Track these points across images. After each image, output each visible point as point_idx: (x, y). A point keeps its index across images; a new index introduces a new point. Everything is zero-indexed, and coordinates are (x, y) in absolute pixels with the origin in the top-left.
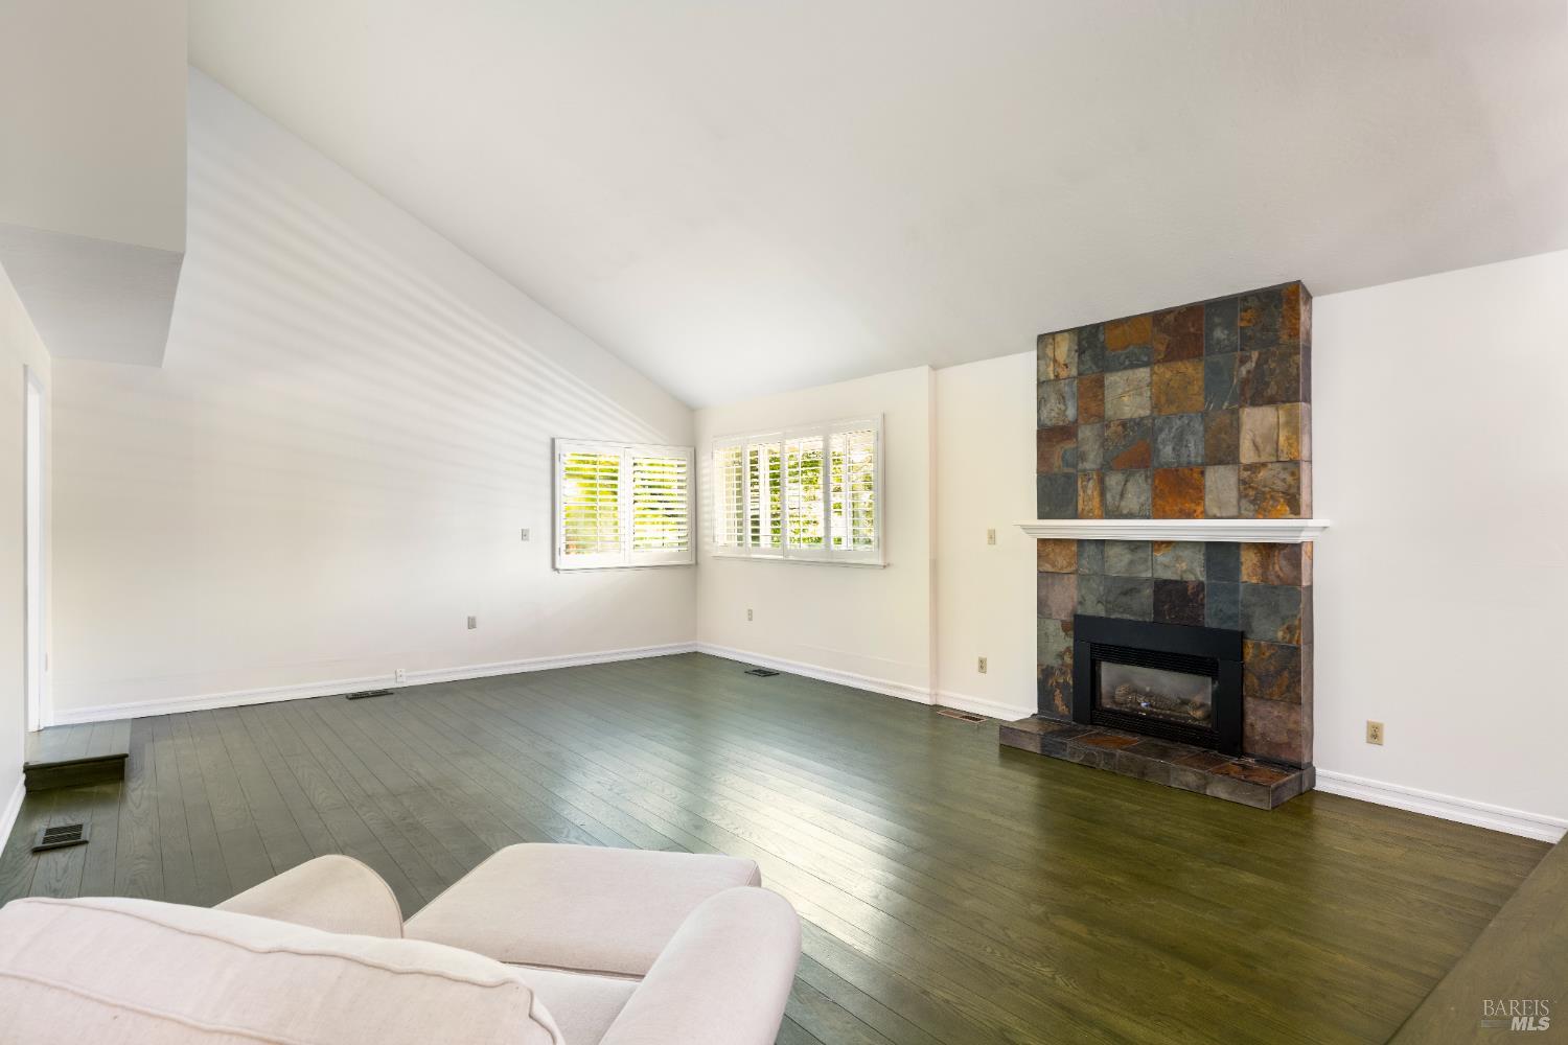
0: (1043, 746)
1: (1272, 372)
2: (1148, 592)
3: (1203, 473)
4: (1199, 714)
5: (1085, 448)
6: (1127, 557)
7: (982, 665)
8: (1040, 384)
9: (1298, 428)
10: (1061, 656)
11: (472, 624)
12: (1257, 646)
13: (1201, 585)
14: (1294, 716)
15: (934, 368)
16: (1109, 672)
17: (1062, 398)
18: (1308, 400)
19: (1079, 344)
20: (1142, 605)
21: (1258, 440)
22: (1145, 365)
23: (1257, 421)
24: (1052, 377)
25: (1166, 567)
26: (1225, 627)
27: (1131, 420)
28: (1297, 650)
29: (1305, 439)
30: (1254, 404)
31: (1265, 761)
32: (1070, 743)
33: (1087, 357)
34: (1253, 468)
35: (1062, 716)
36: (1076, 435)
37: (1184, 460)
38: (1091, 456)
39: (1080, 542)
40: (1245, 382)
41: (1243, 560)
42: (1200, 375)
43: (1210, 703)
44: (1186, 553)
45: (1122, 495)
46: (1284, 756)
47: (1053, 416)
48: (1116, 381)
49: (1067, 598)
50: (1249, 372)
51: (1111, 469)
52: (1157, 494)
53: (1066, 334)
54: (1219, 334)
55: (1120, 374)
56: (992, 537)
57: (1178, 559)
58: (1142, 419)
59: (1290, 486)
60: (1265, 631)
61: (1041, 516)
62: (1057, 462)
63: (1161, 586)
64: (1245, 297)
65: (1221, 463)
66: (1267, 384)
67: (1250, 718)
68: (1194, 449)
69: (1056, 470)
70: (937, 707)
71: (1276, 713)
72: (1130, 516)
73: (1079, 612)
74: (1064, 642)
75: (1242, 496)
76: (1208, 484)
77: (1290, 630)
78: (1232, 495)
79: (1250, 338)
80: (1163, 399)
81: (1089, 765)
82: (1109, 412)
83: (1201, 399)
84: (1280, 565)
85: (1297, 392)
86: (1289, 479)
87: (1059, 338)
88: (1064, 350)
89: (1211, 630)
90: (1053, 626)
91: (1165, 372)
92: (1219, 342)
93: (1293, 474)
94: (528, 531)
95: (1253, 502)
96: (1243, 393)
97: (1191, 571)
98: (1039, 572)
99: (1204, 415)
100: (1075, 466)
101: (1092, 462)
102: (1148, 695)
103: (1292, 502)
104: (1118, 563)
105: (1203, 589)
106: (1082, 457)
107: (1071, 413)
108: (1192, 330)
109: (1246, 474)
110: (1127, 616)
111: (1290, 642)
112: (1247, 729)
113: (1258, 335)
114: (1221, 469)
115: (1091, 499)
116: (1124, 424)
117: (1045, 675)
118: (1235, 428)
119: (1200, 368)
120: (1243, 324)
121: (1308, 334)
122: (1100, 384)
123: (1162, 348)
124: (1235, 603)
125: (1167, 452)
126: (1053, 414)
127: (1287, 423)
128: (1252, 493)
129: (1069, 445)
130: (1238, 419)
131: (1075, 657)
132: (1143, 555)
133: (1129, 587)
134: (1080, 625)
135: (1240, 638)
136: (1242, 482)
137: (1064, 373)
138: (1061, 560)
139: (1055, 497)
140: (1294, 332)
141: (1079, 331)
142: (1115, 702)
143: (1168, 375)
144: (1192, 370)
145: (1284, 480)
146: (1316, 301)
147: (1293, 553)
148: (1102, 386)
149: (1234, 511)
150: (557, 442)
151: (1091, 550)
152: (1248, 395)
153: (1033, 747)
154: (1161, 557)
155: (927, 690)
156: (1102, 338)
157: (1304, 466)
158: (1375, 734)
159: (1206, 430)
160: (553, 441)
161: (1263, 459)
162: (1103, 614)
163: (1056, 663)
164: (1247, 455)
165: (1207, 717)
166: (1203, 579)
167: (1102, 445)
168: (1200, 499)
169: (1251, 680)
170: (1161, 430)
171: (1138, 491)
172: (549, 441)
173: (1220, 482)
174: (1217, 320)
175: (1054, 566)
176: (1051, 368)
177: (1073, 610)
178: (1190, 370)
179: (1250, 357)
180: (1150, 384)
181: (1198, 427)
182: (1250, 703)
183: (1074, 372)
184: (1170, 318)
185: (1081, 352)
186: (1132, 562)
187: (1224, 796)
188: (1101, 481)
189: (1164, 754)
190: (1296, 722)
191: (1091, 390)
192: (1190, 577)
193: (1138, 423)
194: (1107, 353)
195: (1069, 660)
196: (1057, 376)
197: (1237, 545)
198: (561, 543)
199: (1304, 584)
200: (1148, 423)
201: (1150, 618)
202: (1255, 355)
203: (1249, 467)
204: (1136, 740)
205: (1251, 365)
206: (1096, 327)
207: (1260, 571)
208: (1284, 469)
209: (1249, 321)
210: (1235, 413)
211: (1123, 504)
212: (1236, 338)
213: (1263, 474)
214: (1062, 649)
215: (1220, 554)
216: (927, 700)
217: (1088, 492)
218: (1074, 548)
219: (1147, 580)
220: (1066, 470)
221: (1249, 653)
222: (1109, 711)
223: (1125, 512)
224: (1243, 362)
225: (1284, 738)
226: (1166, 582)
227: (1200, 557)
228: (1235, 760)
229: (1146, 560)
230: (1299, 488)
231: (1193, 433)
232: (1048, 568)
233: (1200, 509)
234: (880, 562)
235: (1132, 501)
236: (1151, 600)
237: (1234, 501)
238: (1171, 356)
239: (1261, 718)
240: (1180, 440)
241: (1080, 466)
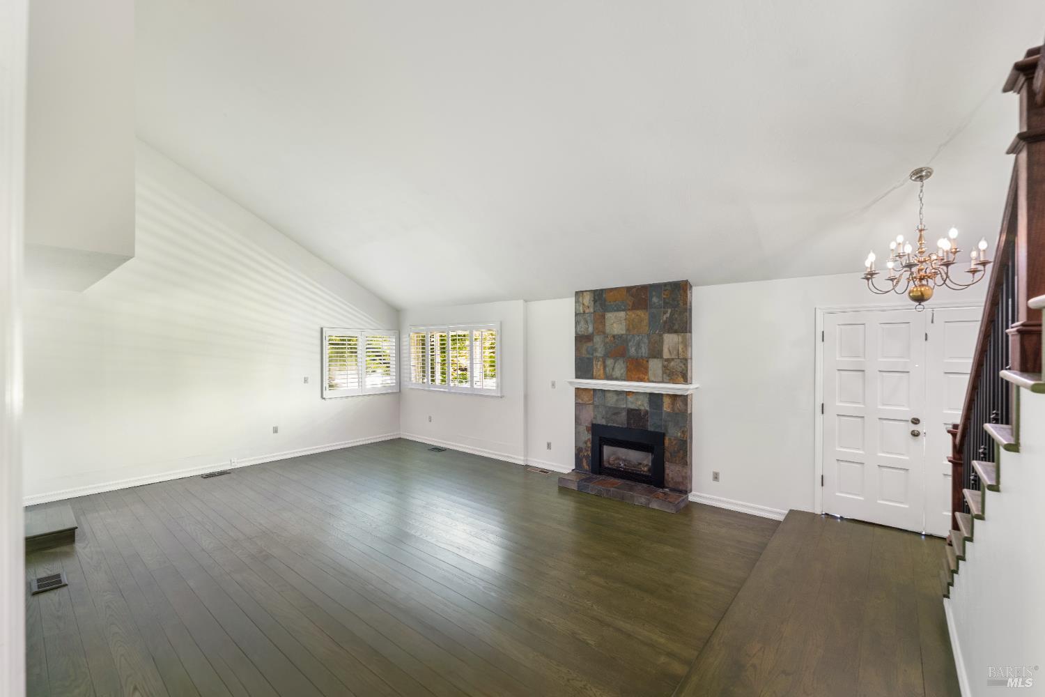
0: (579, 487)
1: (676, 319)
2: (624, 414)
3: (647, 361)
4: (646, 469)
5: (597, 346)
6: (615, 398)
7: (549, 446)
8: (576, 315)
9: (687, 344)
10: (586, 443)
11: (276, 430)
12: (670, 439)
13: (647, 412)
14: (685, 470)
15: (526, 301)
16: (607, 450)
17: (586, 322)
18: (690, 332)
19: (594, 298)
20: (621, 422)
21: (671, 348)
22: (623, 310)
23: (670, 340)
24: (582, 311)
25: (632, 403)
26: (657, 430)
27: (617, 335)
28: (686, 441)
29: (689, 349)
30: (669, 332)
31: (673, 490)
32: (591, 485)
33: (598, 304)
34: (669, 360)
35: (587, 471)
36: (593, 340)
37: (640, 355)
38: (600, 350)
39: (594, 390)
40: (665, 322)
41: (664, 401)
42: (647, 317)
43: (650, 464)
44: (641, 397)
45: (613, 369)
46: (681, 488)
47: (582, 331)
48: (611, 317)
49: (589, 415)
50: (667, 318)
51: (608, 357)
52: (628, 370)
53: (588, 293)
54: (655, 300)
55: (612, 313)
56: (553, 385)
57: (637, 399)
58: (622, 335)
59: (683, 370)
60: (673, 433)
61: (577, 377)
62: (584, 351)
63: (630, 412)
64: (665, 284)
65: (655, 357)
66: (674, 324)
67: (667, 471)
68: (644, 351)
69: (584, 356)
70: (527, 466)
71: (677, 469)
72: (616, 379)
73: (594, 422)
74: (587, 436)
75: (664, 373)
76: (650, 366)
77: (683, 432)
78: (660, 372)
79: (667, 303)
80: (631, 326)
81: (599, 495)
82: (608, 330)
83: (647, 328)
84: (679, 404)
85: (686, 328)
86: (683, 366)
87: (585, 294)
88: (587, 299)
89: (651, 432)
90: (583, 429)
91: (632, 314)
92: (655, 303)
93: (684, 364)
94: (307, 378)
95: (669, 375)
96: (664, 327)
97: (643, 405)
98: (576, 403)
99: (648, 335)
100: (592, 354)
101: (600, 353)
102: (624, 460)
103: (684, 377)
104: (611, 401)
105: (648, 414)
106: (595, 350)
107: (591, 329)
108: (643, 297)
109: (666, 363)
110: (615, 425)
111: (683, 437)
112: (666, 476)
113: (671, 302)
114: (655, 360)
115: (600, 370)
116: (614, 336)
117: (579, 451)
118: (661, 342)
119: (647, 314)
120: (665, 296)
121: (691, 303)
122: (603, 317)
123: (631, 304)
124: (661, 420)
125: (632, 351)
126: (582, 329)
127: (682, 342)
128: (668, 371)
129: (590, 344)
130: (662, 338)
131: (593, 443)
132: (623, 397)
133: (616, 412)
134: (595, 429)
135: (663, 436)
136: (665, 367)
137: (587, 311)
138: (586, 398)
139: (583, 368)
140: (685, 303)
141: (594, 292)
142: (610, 464)
143: (633, 315)
144: (644, 315)
145: (681, 367)
146: (694, 288)
147: (684, 399)
148: (604, 318)
149: (661, 380)
150: (324, 330)
151: (599, 394)
152: (667, 327)
153: (574, 487)
154: (630, 398)
155: (522, 458)
156: (604, 296)
157: (689, 361)
158: (716, 477)
159: (649, 343)
160: (322, 329)
161: (673, 357)
162: (604, 423)
163: (583, 446)
164: (666, 355)
165: (649, 470)
166: (648, 409)
167: (604, 346)
168: (646, 373)
169: (667, 454)
170: (630, 341)
171: (620, 368)
172: (319, 330)
173: (655, 366)
174: (654, 293)
175: (582, 400)
176: (581, 308)
177: (592, 421)
178: (643, 315)
179: (667, 312)
180: (626, 319)
181: (646, 340)
182: (667, 465)
183: (592, 310)
184: (634, 290)
185: (595, 301)
186: (617, 400)
187: (657, 508)
188: (604, 362)
189: (631, 489)
190: (686, 473)
191: (600, 320)
192: (642, 408)
193: (621, 336)
194: (607, 303)
195: (589, 445)
196: (584, 312)
197: (662, 395)
198: (326, 384)
199: (689, 412)
200: (624, 336)
201: (626, 426)
202: (669, 311)
203: (667, 360)
204: (619, 481)
205: (668, 315)
206: (602, 290)
207: (671, 406)
208: (681, 362)
209: (667, 295)
210: (661, 336)
211: (614, 373)
212: (662, 302)
213: (672, 364)
214: (586, 439)
215: (655, 398)
216: (522, 463)
217: (598, 367)
218: (592, 392)
219: (624, 408)
220: (588, 356)
221: (667, 442)
222: (608, 468)
223: (614, 377)
224: (665, 313)
225: (681, 480)
226: (632, 410)
227: (647, 399)
228: (661, 490)
229: (623, 399)
230: (687, 371)
231: (645, 343)
232: (580, 401)
233: (646, 377)
234: (499, 395)
235: (617, 373)
236: (626, 418)
237: (661, 375)
238: (635, 307)
239: (671, 471)
240: (638, 346)
241: (595, 355)
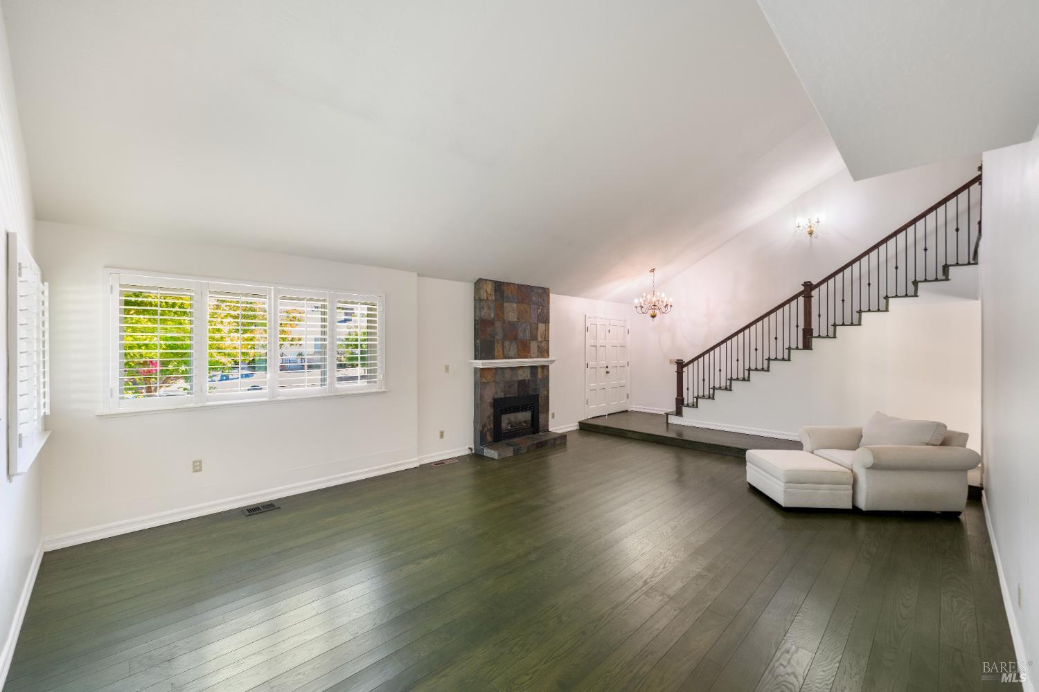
1: (544, 313)
2: (516, 385)
3: (529, 343)
4: (527, 423)
5: (497, 330)
6: (510, 373)
7: (442, 434)
8: (480, 300)
9: (548, 330)
10: (489, 417)
12: (542, 397)
13: (529, 380)
14: (547, 416)
15: (420, 276)
16: (503, 419)
17: (489, 308)
19: (495, 288)
20: (514, 392)
21: (541, 334)
22: (515, 302)
23: (541, 328)
24: (485, 298)
25: (521, 375)
26: (535, 393)
27: (511, 322)
30: (540, 322)
31: (543, 431)
33: (497, 294)
34: (541, 342)
35: (490, 442)
36: (493, 325)
37: (525, 338)
39: (496, 369)
40: (539, 316)
41: (538, 371)
43: (532, 419)
44: (526, 370)
45: (509, 349)
48: (508, 306)
49: (490, 393)
50: (540, 312)
51: (506, 339)
52: (518, 350)
53: (491, 283)
55: (508, 303)
56: (447, 369)
57: (524, 372)
58: (514, 322)
59: (547, 349)
60: (542, 393)
61: (476, 358)
62: (488, 335)
63: (519, 383)
65: (534, 340)
66: (542, 317)
67: (539, 420)
68: (527, 335)
69: (487, 339)
72: (511, 358)
73: (496, 397)
74: (489, 411)
75: (538, 351)
76: (531, 347)
77: (548, 390)
78: (536, 350)
80: (520, 315)
82: (505, 317)
83: (529, 318)
84: (544, 371)
85: (548, 320)
86: (546, 347)
87: (488, 283)
88: (489, 288)
89: (533, 395)
90: (486, 405)
91: (521, 307)
92: (533, 301)
93: (547, 345)
95: (539, 353)
97: (527, 376)
98: (481, 383)
99: (530, 324)
100: (494, 337)
101: (499, 336)
102: (513, 423)
103: (547, 353)
104: (508, 374)
105: (530, 382)
106: (496, 334)
107: (492, 315)
108: (527, 294)
109: (538, 345)
110: (511, 395)
112: (539, 423)
113: (542, 301)
114: (534, 342)
115: (499, 351)
116: (509, 323)
117: (483, 427)
118: (537, 330)
119: (529, 308)
122: (502, 305)
123: (520, 297)
124: (537, 385)
125: (521, 335)
126: (485, 314)
128: (540, 350)
129: (490, 328)
130: (537, 326)
131: (494, 416)
132: (515, 372)
133: (511, 385)
134: (495, 402)
135: (537, 396)
137: (490, 299)
138: (489, 377)
139: (483, 348)
140: (547, 302)
141: (496, 282)
142: (506, 429)
147: (547, 368)
148: (503, 307)
149: (536, 355)
151: (500, 371)
152: (540, 319)
154: (520, 372)
156: (502, 288)
157: (549, 343)
158: (553, 416)
159: (531, 329)
161: (542, 339)
162: (503, 397)
163: (487, 421)
164: (539, 339)
165: (531, 423)
166: (530, 378)
167: (502, 330)
168: (529, 352)
169: (539, 408)
170: (519, 327)
171: (513, 350)
173: (533, 346)
174: (533, 293)
175: (486, 379)
176: (485, 294)
177: (494, 397)
178: (527, 308)
180: (517, 310)
181: (529, 327)
182: (539, 415)
183: (493, 298)
184: (522, 287)
185: (496, 291)
186: (511, 375)
188: (503, 343)
191: (500, 307)
192: (526, 378)
194: (504, 294)
195: (492, 418)
196: (487, 298)
197: (537, 366)
199: (548, 378)
200: (516, 323)
201: (516, 395)
202: (542, 308)
203: (539, 342)
206: (502, 283)
207: (541, 374)
208: (546, 342)
209: (540, 296)
210: (537, 324)
211: (509, 353)
212: (537, 301)
213: (541, 344)
214: (489, 414)
215: (534, 370)
217: (498, 348)
218: (494, 371)
219: (516, 381)
220: (489, 339)
221: (539, 400)
222: (504, 433)
223: (509, 356)
224: (539, 309)
225: (546, 423)
226: (521, 381)
227: (529, 371)
229: (515, 374)
230: (549, 349)
231: (527, 329)
232: (484, 380)
233: (529, 355)
235: (513, 352)
236: (517, 389)
237: (536, 353)
238: (521, 302)
239: (542, 418)
240: (524, 331)
241: (496, 337)
